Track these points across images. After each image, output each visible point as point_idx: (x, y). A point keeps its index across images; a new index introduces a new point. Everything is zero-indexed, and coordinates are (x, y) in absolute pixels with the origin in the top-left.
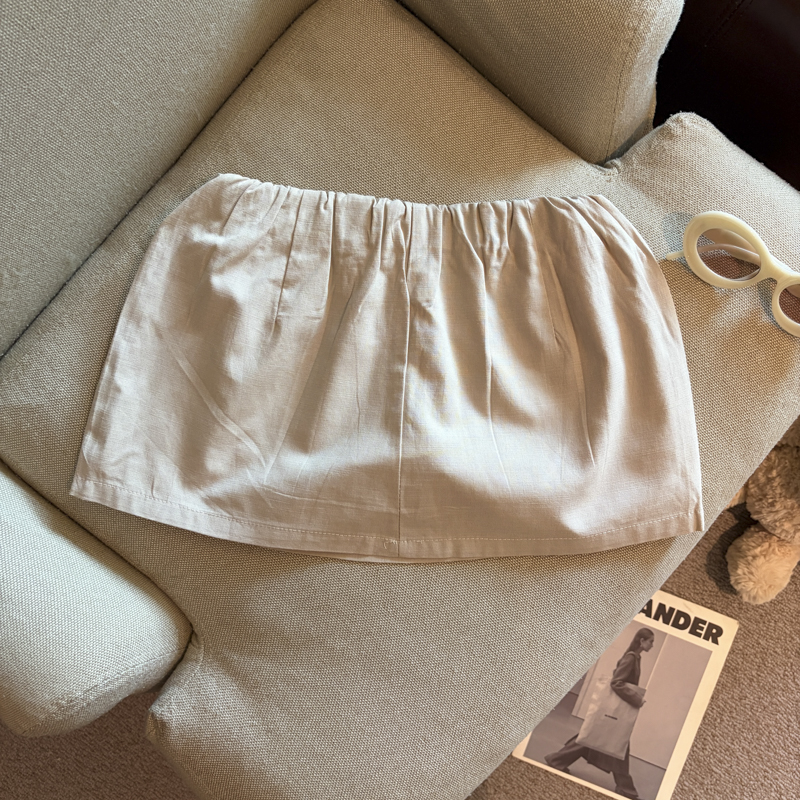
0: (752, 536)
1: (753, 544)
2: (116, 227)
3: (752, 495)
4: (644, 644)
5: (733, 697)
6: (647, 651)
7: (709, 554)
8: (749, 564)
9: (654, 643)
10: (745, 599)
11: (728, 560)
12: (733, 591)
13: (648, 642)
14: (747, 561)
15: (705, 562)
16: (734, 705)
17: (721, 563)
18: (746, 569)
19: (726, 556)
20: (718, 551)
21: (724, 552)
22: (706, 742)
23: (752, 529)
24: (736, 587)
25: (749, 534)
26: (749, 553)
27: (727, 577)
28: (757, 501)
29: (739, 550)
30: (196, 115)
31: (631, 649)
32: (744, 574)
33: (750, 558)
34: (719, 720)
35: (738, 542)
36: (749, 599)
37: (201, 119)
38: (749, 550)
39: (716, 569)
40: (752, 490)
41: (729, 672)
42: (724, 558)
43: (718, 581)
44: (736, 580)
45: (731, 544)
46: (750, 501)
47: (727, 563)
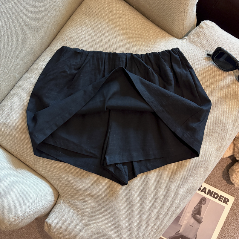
0: (237, 165)
1: (238, 168)
2: (30, 67)
3: (236, 152)
4: (203, 202)
5: (234, 219)
6: (204, 205)
7: (223, 172)
8: (237, 174)
9: (206, 202)
10: (236, 186)
11: (229, 173)
12: (232, 184)
13: (204, 202)
14: (236, 173)
15: (222, 174)
16: (234, 222)
17: (227, 175)
18: (235, 176)
19: (229, 172)
20: (226, 171)
21: (228, 171)
22: (225, 234)
23: (237, 163)
24: (232, 182)
25: (236, 165)
26: (236, 171)
27: (229, 179)
28: (238, 153)
29: (233, 170)
30: (54, 30)
31: (199, 203)
32: (235, 177)
33: (237, 172)
34: (229, 227)
35: (232, 167)
36: (237, 186)
37: (55, 32)
38: (236, 170)
39: (226, 177)
40: (236, 150)
41: (232, 211)
42: (228, 173)
43: (226, 181)
44: (233, 180)
45: (230, 168)
46: (235, 154)
47: (229, 174)
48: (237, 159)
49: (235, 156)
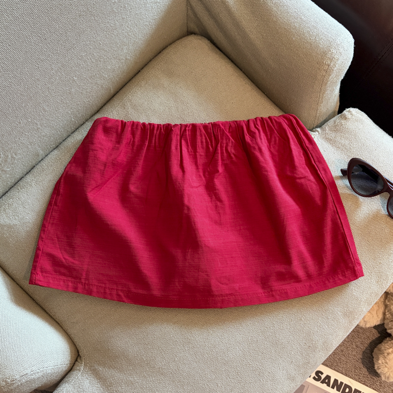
0: (387, 343)
1: (388, 347)
3: (387, 319)
7: (364, 352)
8: (386, 358)
12: (377, 375)
14: (384, 356)
15: (361, 357)
17: (370, 358)
18: (383, 361)
19: (373, 354)
20: (368, 351)
21: (372, 351)
23: (388, 339)
26: (385, 352)
27: (373, 366)
28: (390, 322)
29: (380, 350)
35: (379, 346)
36: (385, 378)
39: (367, 362)
40: (388, 316)
43: (368, 369)
45: (376, 347)
46: (386, 322)
47: (373, 357)
48: (389, 331)
49: (386, 327)
